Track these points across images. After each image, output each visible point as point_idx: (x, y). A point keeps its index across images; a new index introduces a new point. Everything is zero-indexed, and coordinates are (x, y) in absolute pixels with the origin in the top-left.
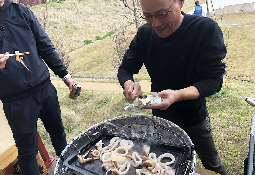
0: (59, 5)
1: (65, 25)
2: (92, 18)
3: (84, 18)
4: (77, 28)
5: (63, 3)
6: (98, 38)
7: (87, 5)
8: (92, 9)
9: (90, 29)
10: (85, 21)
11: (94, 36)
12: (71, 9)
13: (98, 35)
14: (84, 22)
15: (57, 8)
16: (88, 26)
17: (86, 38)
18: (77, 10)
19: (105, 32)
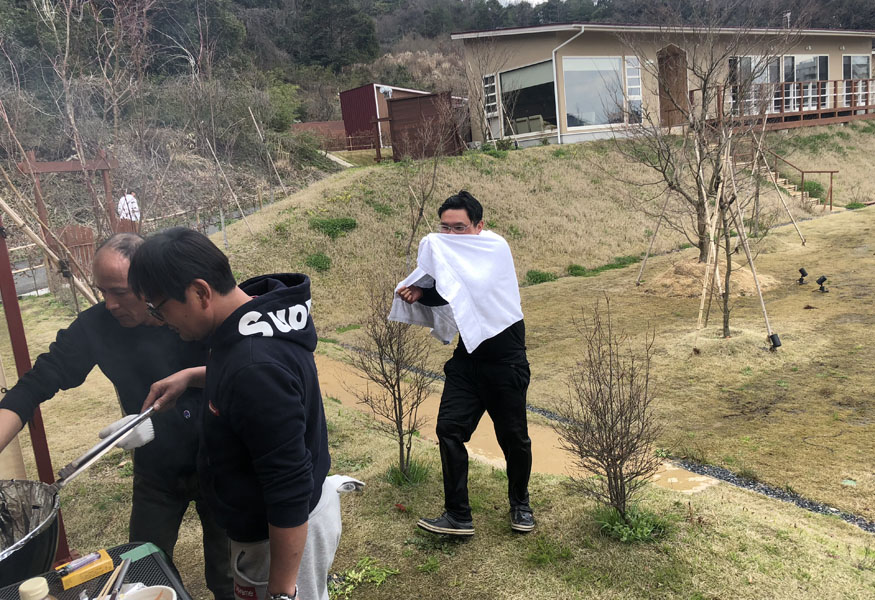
0: (491, 162)
2: (577, 207)
3: (554, 204)
4: (521, 232)
5: (504, 158)
6: (574, 271)
7: (578, 168)
8: (589, 181)
9: (558, 238)
10: (553, 213)
11: (565, 260)
12: (523, 176)
13: (576, 262)
14: (547, 218)
15: (482, 172)
16: (558, 229)
17: (536, 265)
18: (540, 181)
19: (605, 255)
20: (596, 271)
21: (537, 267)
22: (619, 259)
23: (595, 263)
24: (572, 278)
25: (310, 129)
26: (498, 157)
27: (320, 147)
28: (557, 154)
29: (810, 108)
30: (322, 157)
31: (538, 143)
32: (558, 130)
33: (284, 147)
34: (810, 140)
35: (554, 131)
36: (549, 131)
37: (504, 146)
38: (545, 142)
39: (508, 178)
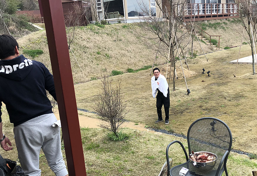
0: (99, 29)
1: (97, 51)
2: (131, 48)
3: (122, 46)
4: (110, 56)
5: (103, 27)
6: (129, 71)
7: (131, 32)
8: (136, 38)
9: (124, 59)
10: (122, 49)
11: (126, 67)
12: (111, 35)
13: (130, 67)
14: (120, 51)
15: (95, 32)
16: (124, 55)
18: (117, 37)
19: (141, 65)
20: (137, 71)
21: (116, 69)
22: (145, 67)
23: (137, 68)
24: (129, 73)
25: (25, 14)
26: (101, 27)
27: (29, 21)
28: (124, 27)
29: (214, 13)
30: (30, 25)
31: (117, 22)
32: (124, 18)
33: (13, 21)
34: (214, 24)
35: (123, 18)
36: (121, 18)
37: (104, 23)
38: (119, 22)
39: (105, 35)
